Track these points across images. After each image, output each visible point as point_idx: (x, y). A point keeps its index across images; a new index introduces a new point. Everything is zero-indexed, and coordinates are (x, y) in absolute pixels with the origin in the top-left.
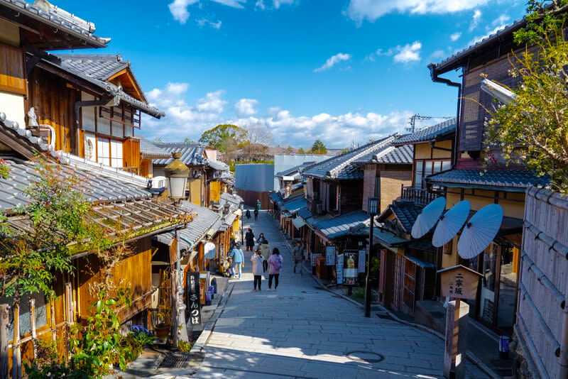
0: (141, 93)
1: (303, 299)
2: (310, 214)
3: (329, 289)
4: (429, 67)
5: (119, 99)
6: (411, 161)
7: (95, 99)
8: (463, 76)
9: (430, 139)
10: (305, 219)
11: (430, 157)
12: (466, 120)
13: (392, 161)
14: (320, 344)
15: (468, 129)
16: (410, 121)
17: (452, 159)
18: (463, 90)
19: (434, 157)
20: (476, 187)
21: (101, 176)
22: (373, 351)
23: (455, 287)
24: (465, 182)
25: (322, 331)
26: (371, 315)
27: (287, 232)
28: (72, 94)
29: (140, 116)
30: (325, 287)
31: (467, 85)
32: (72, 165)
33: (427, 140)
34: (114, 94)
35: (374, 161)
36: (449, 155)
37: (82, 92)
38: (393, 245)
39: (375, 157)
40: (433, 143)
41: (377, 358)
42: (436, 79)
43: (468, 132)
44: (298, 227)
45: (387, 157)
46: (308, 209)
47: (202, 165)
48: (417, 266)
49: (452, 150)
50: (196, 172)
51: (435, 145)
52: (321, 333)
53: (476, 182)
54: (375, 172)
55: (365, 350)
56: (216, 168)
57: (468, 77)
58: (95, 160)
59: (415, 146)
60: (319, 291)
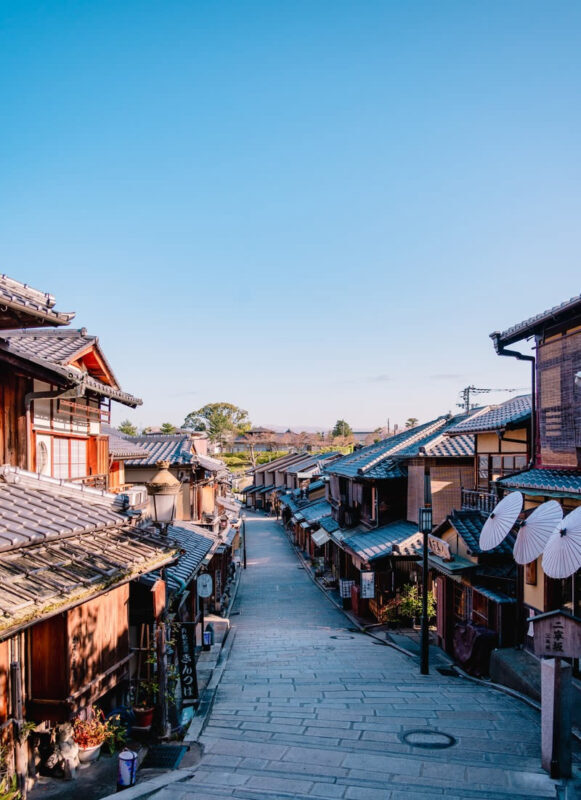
0: (111, 376)
1: (334, 649)
2: (336, 525)
3: (368, 632)
4: (491, 336)
5: (84, 388)
6: (470, 453)
7: (52, 388)
8: (538, 348)
9: (498, 428)
10: (330, 533)
11: (497, 451)
12: (545, 405)
13: (445, 454)
14: (364, 721)
15: (549, 417)
16: (462, 394)
17: (528, 453)
18: (539, 366)
19: (502, 451)
20: (566, 496)
21: (60, 496)
22: (440, 730)
23: (552, 640)
24: (551, 488)
25: (365, 700)
26: (430, 671)
27: (305, 548)
28: (22, 384)
29: (109, 406)
30: (362, 629)
31: (543, 359)
32: (22, 484)
33: (493, 429)
34: (78, 381)
35: (421, 454)
36: (523, 448)
37: (35, 380)
38: (455, 572)
39: (422, 450)
40: (502, 434)
41: (446, 740)
42: (502, 352)
43: (548, 421)
44: (319, 544)
45: (439, 449)
46: (334, 519)
47: (190, 466)
48: (490, 600)
49: (528, 442)
50: (182, 474)
51: (505, 436)
52: (363, 702)
53: (566, 489)
54: (422, 468)
55: (428, 728)
56: (210, 467)
57: (544, 349)
58: (49, 475)
59: (476, 436)
60: (354, 635)
